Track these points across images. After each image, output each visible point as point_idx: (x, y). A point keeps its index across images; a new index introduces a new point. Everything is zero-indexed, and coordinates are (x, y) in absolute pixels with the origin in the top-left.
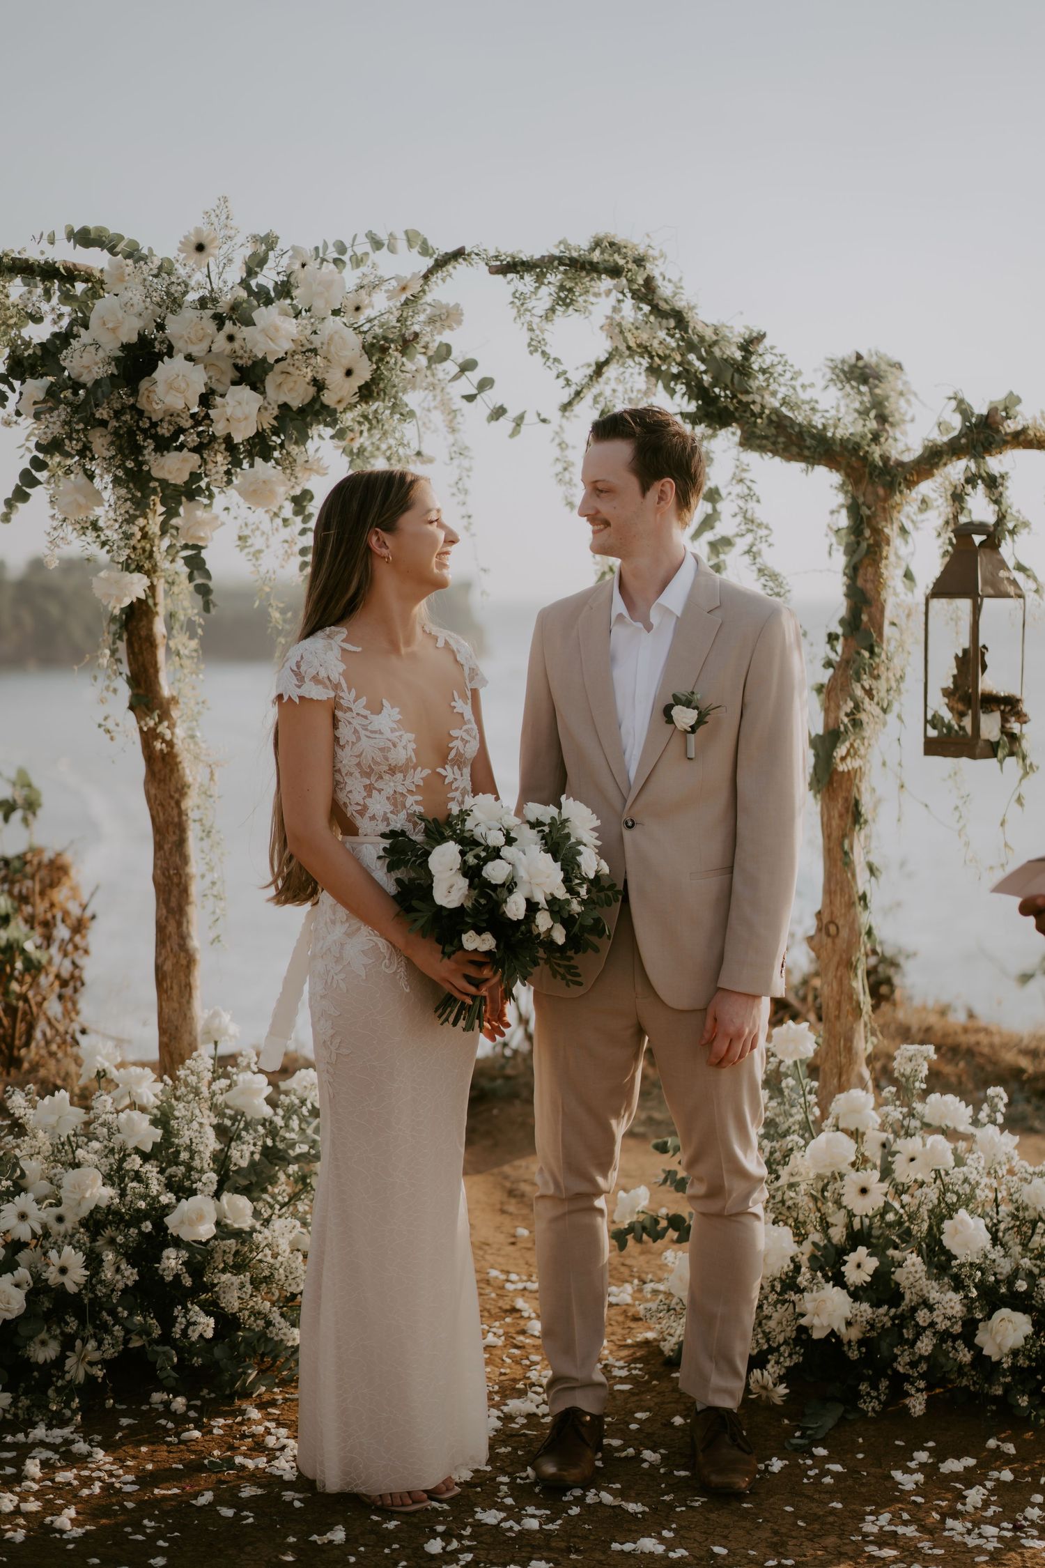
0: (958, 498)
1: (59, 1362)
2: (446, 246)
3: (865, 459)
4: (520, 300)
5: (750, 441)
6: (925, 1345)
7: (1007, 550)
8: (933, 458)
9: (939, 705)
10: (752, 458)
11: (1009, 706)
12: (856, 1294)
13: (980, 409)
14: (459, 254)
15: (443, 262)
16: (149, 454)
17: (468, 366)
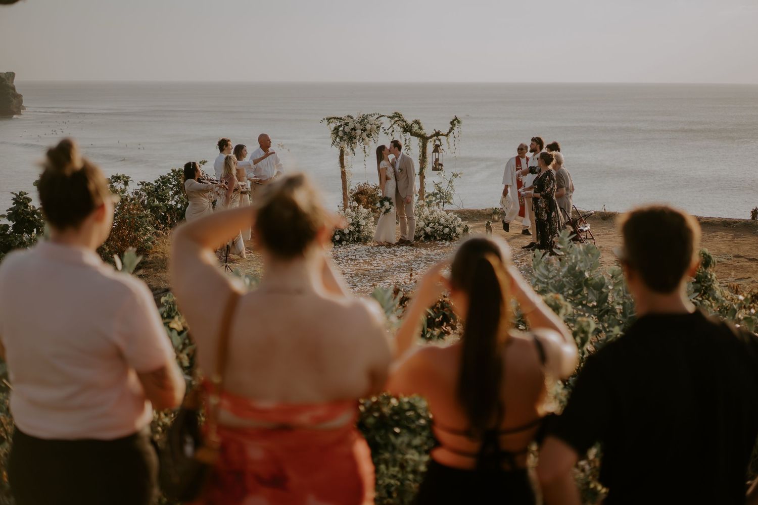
0: (435, 141)
1: (349, 239)
2: (382, 115)
3: (424, 137)
4: (390, 121)
5: (412, 134)
6: (438, 232)
7: (441, 147)
8: (431, 137)
9: (434, 165)
10: (412, 137)
11: (441, 165)
12: (431, 228)
13: (437, 131)
14: (383, 116)
15: (380, 117)
16: (353, 139)
17: (383, 128)
